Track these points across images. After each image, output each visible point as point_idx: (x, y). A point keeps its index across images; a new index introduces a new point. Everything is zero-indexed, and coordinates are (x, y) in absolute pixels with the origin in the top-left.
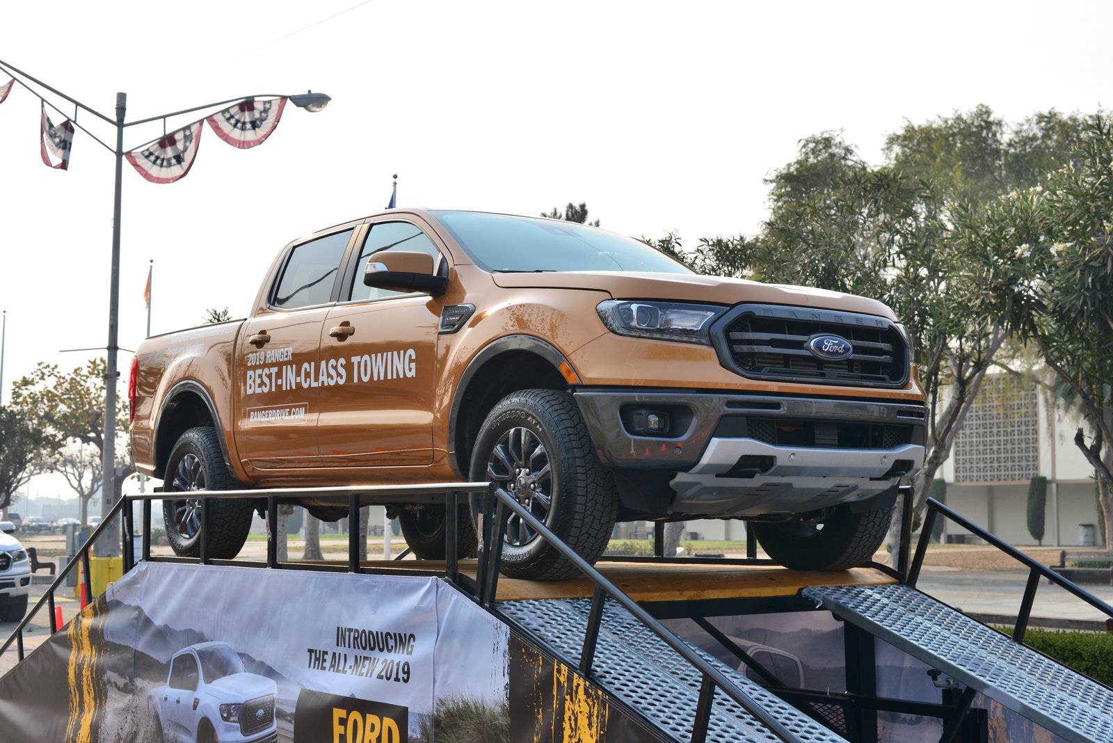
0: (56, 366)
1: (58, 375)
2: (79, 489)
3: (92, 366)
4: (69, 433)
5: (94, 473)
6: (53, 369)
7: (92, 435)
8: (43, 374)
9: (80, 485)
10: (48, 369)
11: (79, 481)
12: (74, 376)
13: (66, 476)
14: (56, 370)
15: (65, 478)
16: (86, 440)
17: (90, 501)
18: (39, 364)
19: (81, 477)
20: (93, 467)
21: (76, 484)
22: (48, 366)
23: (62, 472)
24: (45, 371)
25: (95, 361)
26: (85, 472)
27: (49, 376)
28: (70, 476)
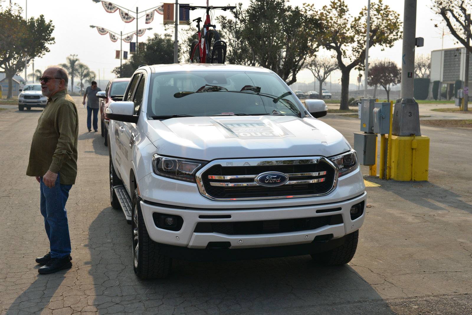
0: (313, 5)
1: (314, 10)
2: (318, 77)
3: (332, 4)
4: (320, 43)
5: (325, 70)
6: (311, 7)
7: (333, 44)
8: (306, 10)
9: (318, 75)
10: (309, 7)
11: (318, 74)
12: (322, 11)
13: (312, 71)
14: (313, 7)
15: (311, 72)
16: (329, 48)
17: (323, 83)
18: (304, 4)
19: (319, 71)
20: (324, 66)
21: (316, 75)
22: (309, 5)
23: (310, 69)
24: (307, 8)
25: (334, 2)
26: (321, 69)
27: (309, 11)
28: (314, 71)
